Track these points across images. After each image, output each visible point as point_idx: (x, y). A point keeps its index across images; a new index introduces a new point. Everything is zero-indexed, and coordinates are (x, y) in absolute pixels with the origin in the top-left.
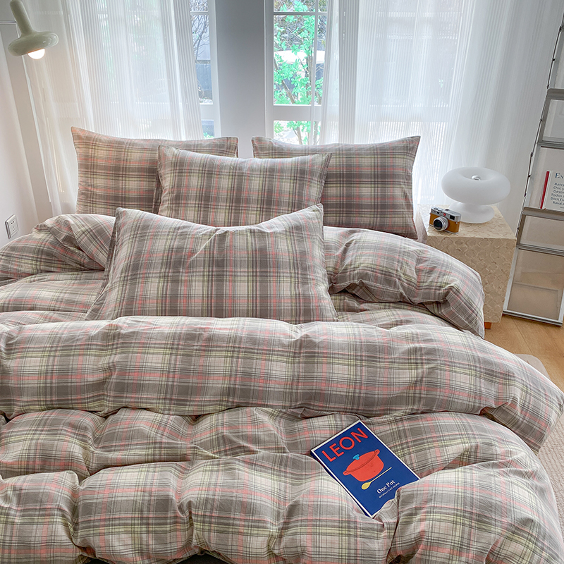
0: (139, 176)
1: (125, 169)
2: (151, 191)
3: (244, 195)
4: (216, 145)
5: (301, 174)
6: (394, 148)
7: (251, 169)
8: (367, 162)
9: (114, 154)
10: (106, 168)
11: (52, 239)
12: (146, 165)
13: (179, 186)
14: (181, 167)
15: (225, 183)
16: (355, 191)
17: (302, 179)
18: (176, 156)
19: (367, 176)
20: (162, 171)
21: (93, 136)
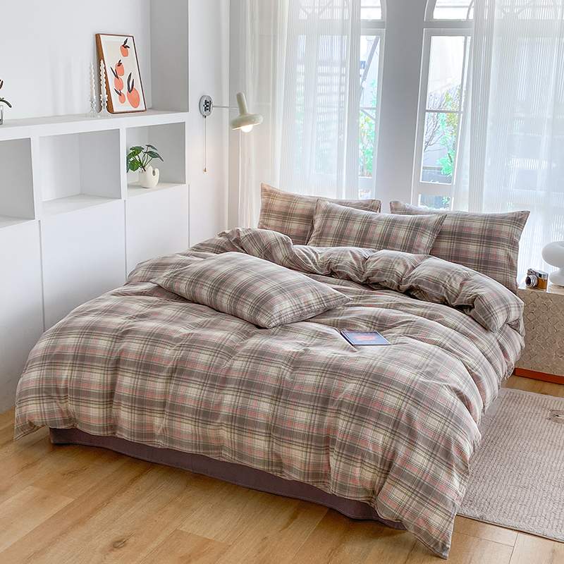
0: (300, 220)
1: (291, 215)
2: (306, 232)
3: (369, 236)
4: (362, 204)
5: (417, 227)
6: (503, 218)
7: (379, 219)
8: (477, 225)
9: (285, 203)
10: (279, 212)
11: (226, 240)
12: (306, 213)
13: (324, 226)
14: (328, 213)
15: (357, 227)
17: (416, 230)
18: (327, 206)
19: (474, 236)
20: (315, 217)
21: (275, 190)
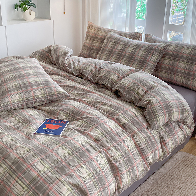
0: (99, 42)
1: (96, 38)
4: (131, 35)
7: (131, 44)
8: (187, 51)
9: (95, 32)
15: (119, 47)
16: (176, 64)
17: (149, 51)
18: (110, 35)
21: (93, 25)
